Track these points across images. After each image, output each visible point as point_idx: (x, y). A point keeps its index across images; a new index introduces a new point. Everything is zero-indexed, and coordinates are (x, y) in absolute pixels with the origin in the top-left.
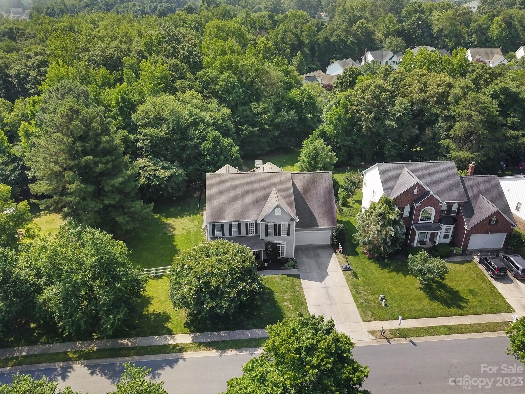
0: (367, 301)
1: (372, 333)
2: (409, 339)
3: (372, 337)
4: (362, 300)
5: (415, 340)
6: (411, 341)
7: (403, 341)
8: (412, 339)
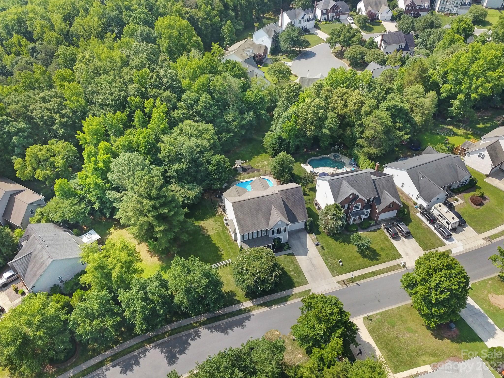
0: (332, 264)
1: (338, 282)
2: (356, 282)
3: (339, 285)
4: (330, 264)
5: (359, 282)
6: (357, 283)
7: (354, 284)
8: (357, 282)
